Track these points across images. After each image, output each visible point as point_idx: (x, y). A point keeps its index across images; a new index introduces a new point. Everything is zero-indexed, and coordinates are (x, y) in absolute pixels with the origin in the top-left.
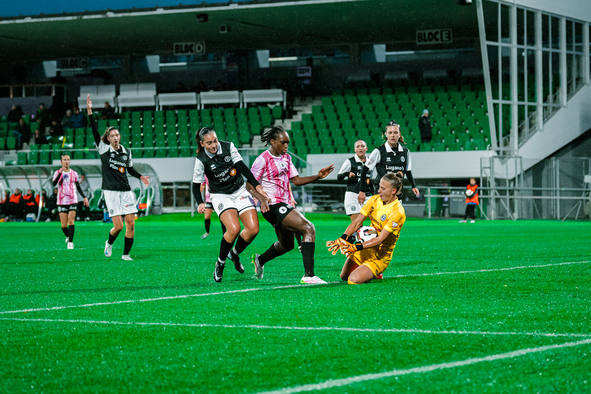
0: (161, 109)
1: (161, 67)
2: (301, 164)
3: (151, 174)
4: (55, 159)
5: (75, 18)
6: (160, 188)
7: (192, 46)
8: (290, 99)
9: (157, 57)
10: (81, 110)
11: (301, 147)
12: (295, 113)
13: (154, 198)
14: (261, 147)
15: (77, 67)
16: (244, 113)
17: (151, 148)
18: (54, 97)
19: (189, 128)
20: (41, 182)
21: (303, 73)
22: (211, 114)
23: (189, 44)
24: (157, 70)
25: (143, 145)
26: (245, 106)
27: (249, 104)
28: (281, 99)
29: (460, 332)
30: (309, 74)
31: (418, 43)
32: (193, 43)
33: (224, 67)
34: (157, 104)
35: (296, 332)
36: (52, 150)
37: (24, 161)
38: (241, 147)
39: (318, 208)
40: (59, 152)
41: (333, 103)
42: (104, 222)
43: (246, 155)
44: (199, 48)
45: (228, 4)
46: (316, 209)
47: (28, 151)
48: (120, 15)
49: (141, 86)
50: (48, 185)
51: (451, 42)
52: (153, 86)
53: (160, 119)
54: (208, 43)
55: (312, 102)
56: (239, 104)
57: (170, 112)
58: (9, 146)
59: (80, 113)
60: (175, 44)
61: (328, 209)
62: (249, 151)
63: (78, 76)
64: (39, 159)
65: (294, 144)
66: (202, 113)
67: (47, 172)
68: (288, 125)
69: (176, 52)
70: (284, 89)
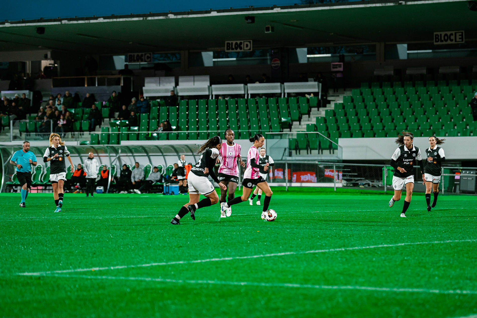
0: (214, 98)
1: (214, 62)
2: (333, 146)
4: (123, 139)
5: (141, 19)
7: (241, 43)
8: (325, 91)
9: (211, 53)
10: (145, 98)
11: (333, 132)
12: (329, 102)
14: (299, 132)
15: (142, 61)
16: (285, 102)
18: (122, 87)
19: (238, 114)
20: (110, 159)
21: (337, 68)
22: (257, 102)
23: (239, 42)
24: (211, 65)
25: (198, 129)
26: (286, 96)
27: (289, 94)
28: (316, 90)
29: (465, 292)
30: (341, 69)
31: (435, 43)
32: (242, 41)
33: (269, 62)
34: (210, 94)
35: (323, 290)
36: (121, 132)
37: (96, 141)
38: (282, 131)
39: (347, 184)
40: (126, 133)
41: (361, 94)
42: (164, 194)
43: (286, 138)
44: (247, 46)
45: (272, 9)
46: (345, 185)
47: (100, 133)
48: (179, 17)
49: (196, 78)
50: (116, 162)
51: (464, 42)
52: (208, 78)
53: (212, 107)
54: (254, 41)
55: (344, 94)
56: (281, 94)
57: (221, 101)
58: (84, 128)
59: (144, 100)
60: (226, 42)
61: (356, 185)
62: (289, 135)
63: (143, 68)
64: (109, 139)
65: (327, 129)
66: (249, 101)
67: (116, 151)
68: (322, 112)
69: (227, 49)
70: (319, 82)
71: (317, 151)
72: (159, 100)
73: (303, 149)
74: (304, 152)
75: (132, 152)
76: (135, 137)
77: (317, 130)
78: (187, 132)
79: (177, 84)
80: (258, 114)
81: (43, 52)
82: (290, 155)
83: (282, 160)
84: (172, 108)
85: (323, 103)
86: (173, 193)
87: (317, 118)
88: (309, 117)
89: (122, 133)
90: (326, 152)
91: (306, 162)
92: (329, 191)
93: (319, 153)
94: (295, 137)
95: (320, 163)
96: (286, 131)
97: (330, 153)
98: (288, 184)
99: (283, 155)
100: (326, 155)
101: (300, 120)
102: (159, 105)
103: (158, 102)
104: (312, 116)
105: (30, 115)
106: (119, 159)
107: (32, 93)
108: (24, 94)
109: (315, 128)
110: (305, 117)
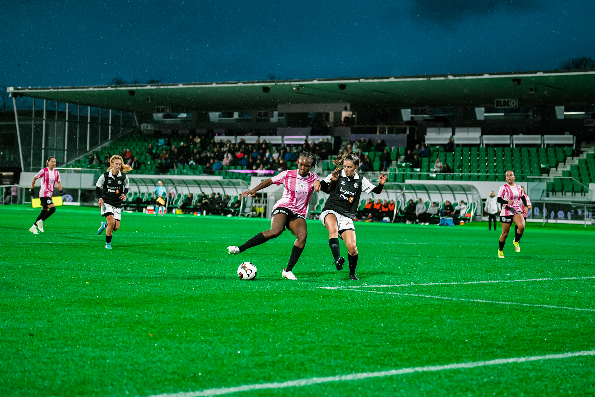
0: (484, 146)
1: (485, 116)
2: (585, 190)
3: (475, 192)
4: (407, 179)
5: (426, 79)
6: (481, 202)
7: (508, 101)
8: (578, 142)
9: (483, 109)
10: (427, 145)
11: (585, 177)
12: (582, 152)
13: (477, 210)
14: (556, 177)
15: (425, 114)
16: (544, 151)
17: (476, 174)
18: (408, 135)
19: (504, 160)
20: (396, 195)
21: (589, 124)
22: (520, 151)
23: (506, 100)
24: (483, 118)
25: (470, 172)
26: (545, 147)
27: (548, 145)
28: (571, 142)
30: (593, 125)
33: (531, 117)
34: (481, 143)
35: (577, 312)
36: (405, 173)
38: (542, 176)
40: (410, 174)
42: (440, 225)
43: (544, 182)
44: (513, 103)
45: (536, 73)
48: (457, 78)
49: (470, 129)
50: (401, 197)
52: (479, 129)
53: (483, 153)
54: (519, 99)
56: (541, 144)
57: (490, 149)
59: (426, 147)
60: (496, 100)
62: (547, 179)
63: (426, 120)
64: (395, 178)
65: (580, 175)
66: (513, 150)
67: (401, 188)
68: (576, 161)
69: (497, 106)
70: (574, 135)
71: (570, 194)
72: (438, 147)
73: (559, 191)
74: (559, 194)
75: (414, 190)
76: (417, 177)
77: (570, 175)
78: (461, 174)
79: (453, 134)
80: (521, 161)
81: (343, 105)
82: (548, 196)
83: (540, 200)
84: (448, 154)
85: (577, 153)
86: (448, 225)
87: (572, 166)
88: (565, 164)
89: (407, 174)
90: (578, 194)
91: (561, 203)
92: (581, 227)
93: (572, 195)
94: (552, 181)
95: (572, 204)
96: (545, 176)
97: (582, 195)
98: (545, 221)
99: (542, 196)
100: (578, 197)
101: (556, 166)
102: (438, 150)
103: (437, 148)
104: (567, 164)
105: (331, 157)
106: (403, 195)
107: (333, 139)
108: (328, 139)
109: (570, 173)
110: (561, 164)
